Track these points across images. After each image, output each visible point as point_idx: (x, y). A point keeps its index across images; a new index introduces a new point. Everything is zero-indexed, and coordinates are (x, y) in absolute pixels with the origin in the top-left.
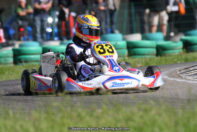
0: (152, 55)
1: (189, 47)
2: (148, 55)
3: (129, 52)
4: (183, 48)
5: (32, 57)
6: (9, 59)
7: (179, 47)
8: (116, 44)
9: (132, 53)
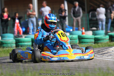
0: (92, 43)
1: (112, 39)
2: (90, 43)
3: (79, 41)
4: (109, 39)
5: (26, 43)
6: (13, 44)
7: (107, 39)
8: (72, 37)
9: (81, 42)
